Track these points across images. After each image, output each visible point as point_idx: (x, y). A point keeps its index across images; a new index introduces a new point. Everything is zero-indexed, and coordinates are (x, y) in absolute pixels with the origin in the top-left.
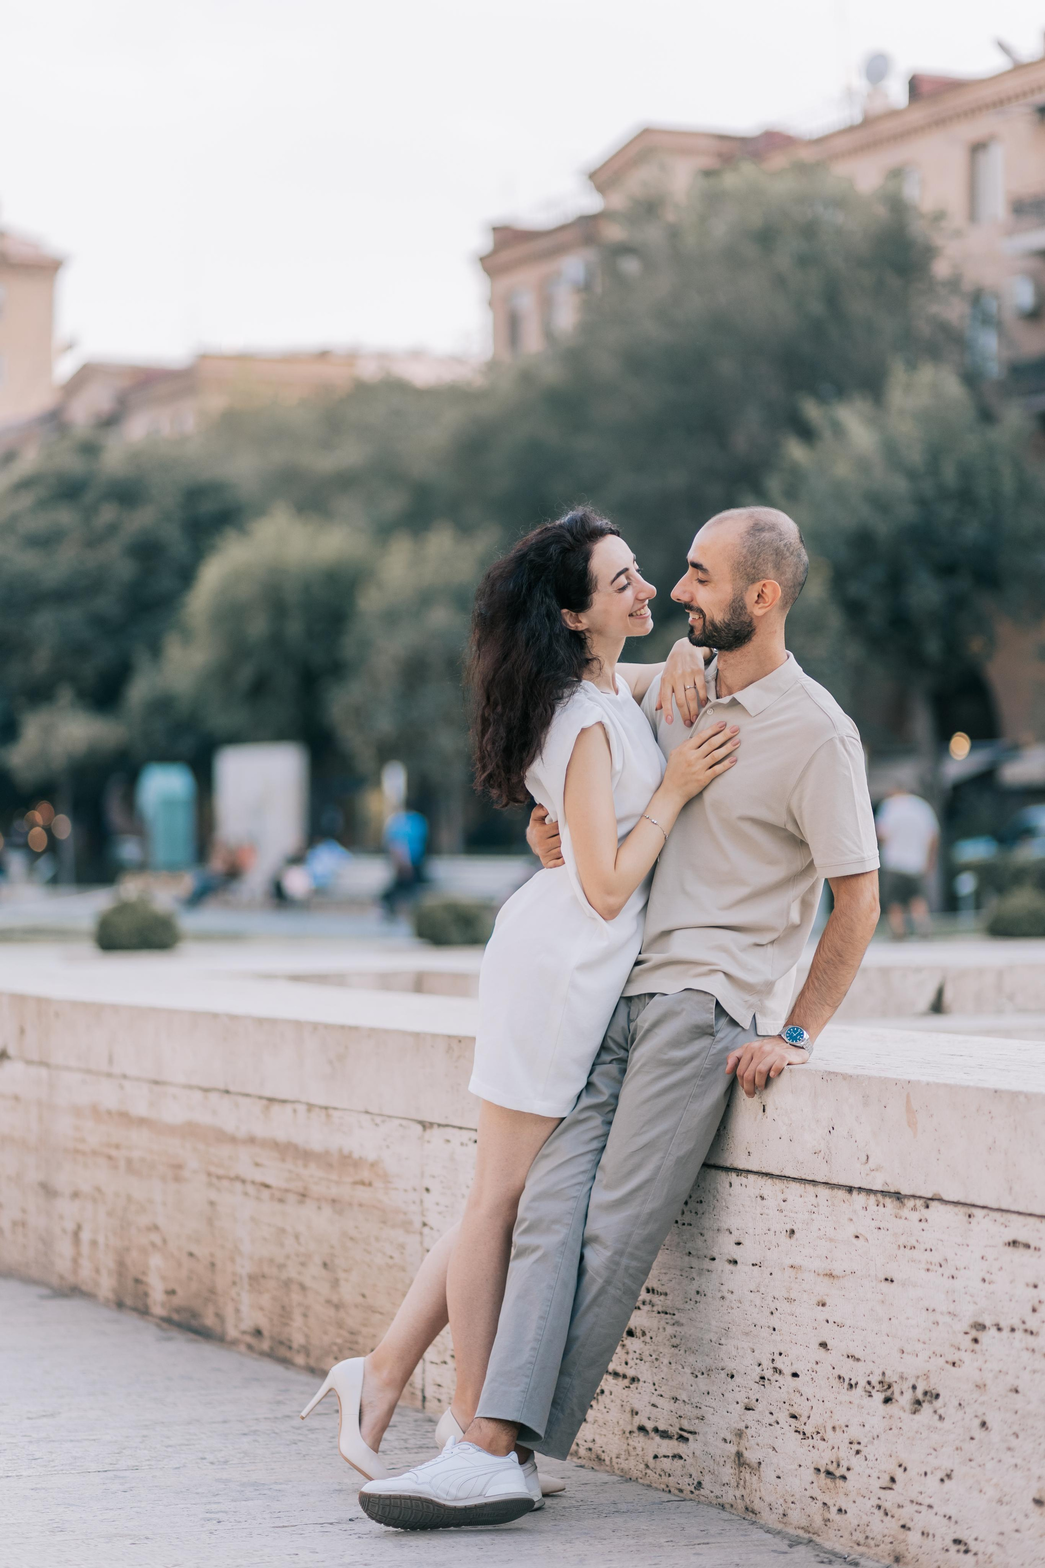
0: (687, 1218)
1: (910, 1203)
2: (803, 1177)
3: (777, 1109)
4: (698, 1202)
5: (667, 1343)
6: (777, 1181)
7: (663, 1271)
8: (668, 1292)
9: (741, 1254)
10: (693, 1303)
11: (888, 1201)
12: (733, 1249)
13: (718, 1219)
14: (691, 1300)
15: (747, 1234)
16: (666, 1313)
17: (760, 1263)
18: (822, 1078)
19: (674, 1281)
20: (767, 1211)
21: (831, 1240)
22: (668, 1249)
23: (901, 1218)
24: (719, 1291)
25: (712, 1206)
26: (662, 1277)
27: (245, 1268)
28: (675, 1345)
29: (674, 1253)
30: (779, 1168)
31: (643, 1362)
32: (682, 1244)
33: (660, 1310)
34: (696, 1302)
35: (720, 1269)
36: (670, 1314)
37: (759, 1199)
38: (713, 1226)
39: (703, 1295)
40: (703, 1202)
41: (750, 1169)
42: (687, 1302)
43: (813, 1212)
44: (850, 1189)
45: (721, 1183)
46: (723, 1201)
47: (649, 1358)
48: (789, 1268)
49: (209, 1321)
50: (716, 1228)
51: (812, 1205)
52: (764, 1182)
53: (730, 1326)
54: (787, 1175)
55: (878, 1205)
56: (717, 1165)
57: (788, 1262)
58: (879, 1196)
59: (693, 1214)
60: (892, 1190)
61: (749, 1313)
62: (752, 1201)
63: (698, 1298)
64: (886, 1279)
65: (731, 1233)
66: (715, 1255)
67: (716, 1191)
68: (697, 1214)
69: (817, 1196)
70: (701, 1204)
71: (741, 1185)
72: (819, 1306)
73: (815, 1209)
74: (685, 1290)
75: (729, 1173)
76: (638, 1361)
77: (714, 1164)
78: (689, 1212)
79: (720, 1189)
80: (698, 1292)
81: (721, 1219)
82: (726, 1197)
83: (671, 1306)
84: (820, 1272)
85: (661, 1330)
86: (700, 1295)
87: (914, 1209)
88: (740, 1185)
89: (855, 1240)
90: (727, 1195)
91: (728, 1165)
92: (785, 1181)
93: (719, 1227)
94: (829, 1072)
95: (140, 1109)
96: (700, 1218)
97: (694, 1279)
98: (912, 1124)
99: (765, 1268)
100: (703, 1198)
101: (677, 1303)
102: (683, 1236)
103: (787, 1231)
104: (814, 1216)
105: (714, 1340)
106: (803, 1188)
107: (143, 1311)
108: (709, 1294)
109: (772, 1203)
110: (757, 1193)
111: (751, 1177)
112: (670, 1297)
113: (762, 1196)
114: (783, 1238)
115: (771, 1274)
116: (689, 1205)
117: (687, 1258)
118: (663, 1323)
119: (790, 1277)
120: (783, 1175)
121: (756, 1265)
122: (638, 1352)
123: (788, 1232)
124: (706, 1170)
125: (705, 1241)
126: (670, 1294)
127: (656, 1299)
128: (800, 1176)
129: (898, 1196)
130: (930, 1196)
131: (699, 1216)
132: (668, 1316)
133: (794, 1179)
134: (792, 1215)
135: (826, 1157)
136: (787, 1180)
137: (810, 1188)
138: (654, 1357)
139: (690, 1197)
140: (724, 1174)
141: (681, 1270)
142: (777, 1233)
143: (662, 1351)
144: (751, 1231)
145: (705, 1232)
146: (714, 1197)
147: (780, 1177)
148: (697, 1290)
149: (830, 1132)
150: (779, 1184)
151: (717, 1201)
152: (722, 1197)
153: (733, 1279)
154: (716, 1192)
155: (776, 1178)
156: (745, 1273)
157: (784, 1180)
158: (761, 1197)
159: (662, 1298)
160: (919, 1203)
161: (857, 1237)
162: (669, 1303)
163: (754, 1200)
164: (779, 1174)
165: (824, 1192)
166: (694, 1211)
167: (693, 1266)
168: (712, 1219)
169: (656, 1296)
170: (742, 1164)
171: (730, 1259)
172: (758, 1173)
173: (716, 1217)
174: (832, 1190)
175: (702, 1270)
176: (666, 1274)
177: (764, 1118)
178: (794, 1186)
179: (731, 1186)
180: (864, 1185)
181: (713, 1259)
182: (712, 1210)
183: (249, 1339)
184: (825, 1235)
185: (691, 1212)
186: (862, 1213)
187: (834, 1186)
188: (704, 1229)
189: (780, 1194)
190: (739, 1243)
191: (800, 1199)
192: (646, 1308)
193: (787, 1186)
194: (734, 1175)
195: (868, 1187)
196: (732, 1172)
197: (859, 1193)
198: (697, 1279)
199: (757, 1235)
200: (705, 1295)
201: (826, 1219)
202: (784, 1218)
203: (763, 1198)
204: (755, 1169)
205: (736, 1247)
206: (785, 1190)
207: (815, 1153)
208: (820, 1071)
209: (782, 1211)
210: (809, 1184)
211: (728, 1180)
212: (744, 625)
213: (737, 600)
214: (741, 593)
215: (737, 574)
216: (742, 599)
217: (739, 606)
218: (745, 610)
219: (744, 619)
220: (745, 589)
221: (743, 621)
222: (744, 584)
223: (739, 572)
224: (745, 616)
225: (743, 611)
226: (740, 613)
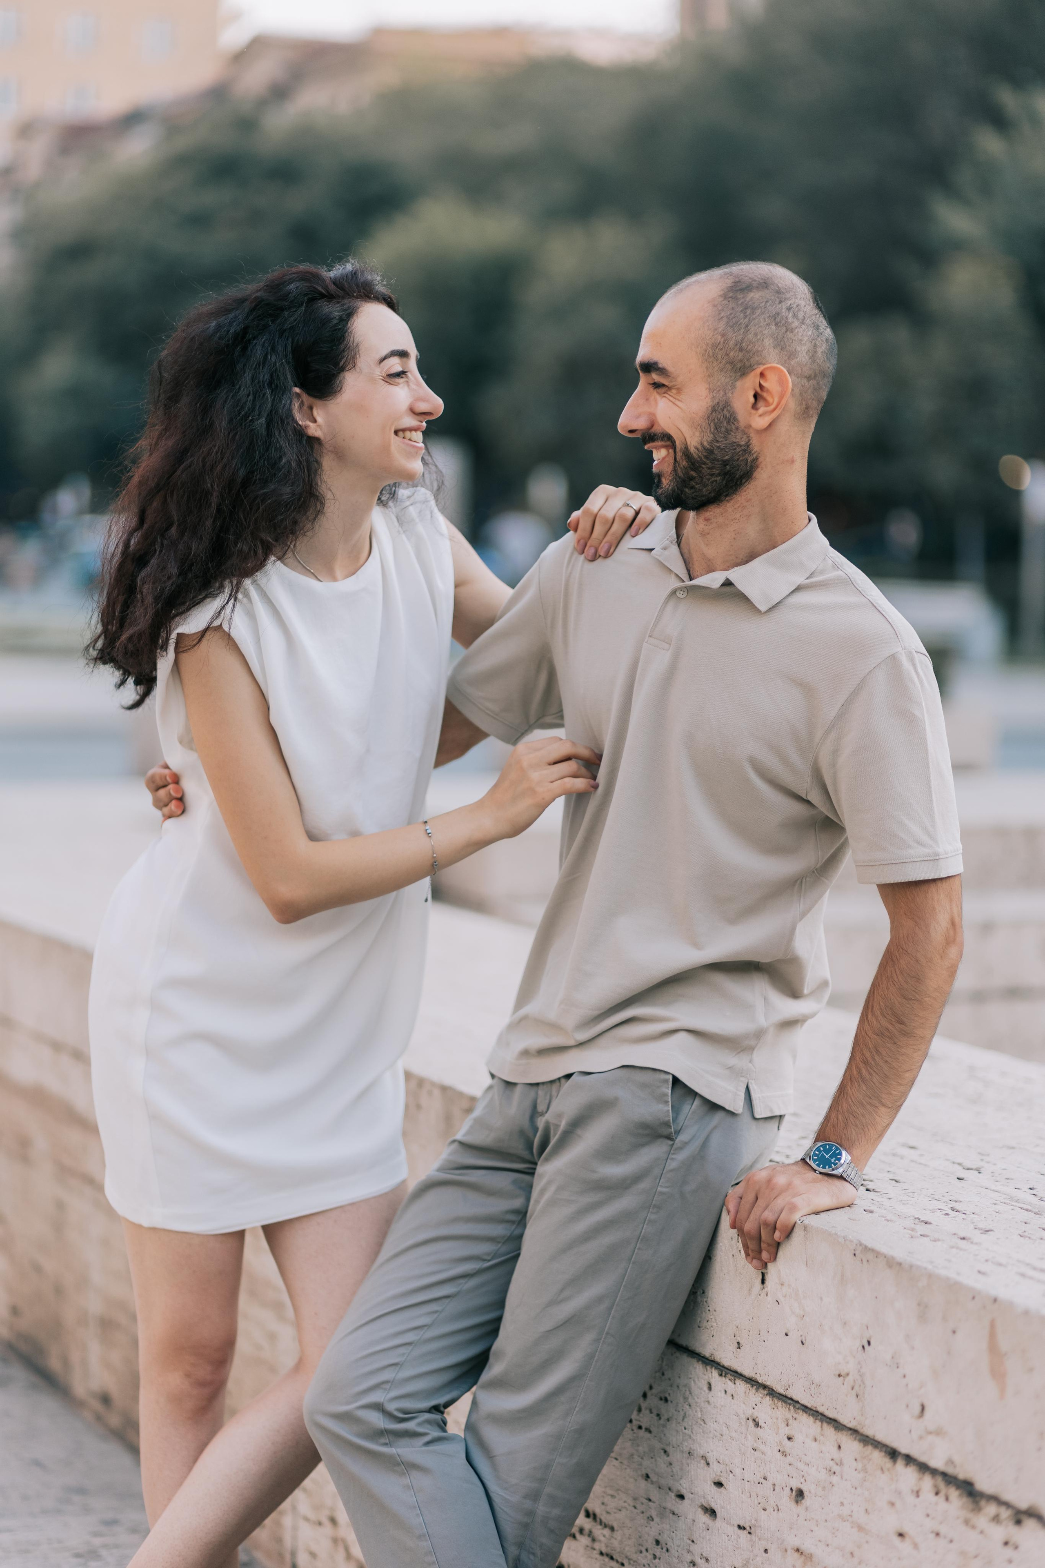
0: (645, 1419)
1: (991, 1509)
2: (821, 1409)
3: (782, 1285)
4: (661, 1399)
6: (780, 1404)
7: (611, 1492)
8: (615, 1525)
9: (722, 1503)
10: (650, 1556)
11: (954, 1493)
12: (710, 1491)
13: (690, 1437)
14: (647, 1550)
15: (731, 1475)
16: (612, 1558)
17: (750, 1528)
18: (855, 1255)
19: (624, 1512)
20: (762, 1447)
21: (860, 1528)
23: (973, 1527)
24: (689, 1551)
25: (682, 1413)
26: (607, 1499)
27: (94, 1306)
29: (626, 1469)
30: (783, 1383)
32: (636, 1458)
33: (604, 1550)
34: (655, 1557)
35: (690, 1516)
36: (617, 1561)
37: (751, 1423)
38: (681, 1444)
39: (665, 1549)
40: (669, 1402)
41: (739, 1370)
42: (641, 1552)
43: (832, 1471)
44: (893, 1454)
45: (696, 1380)
46: (698, 1410)
48: (793, 1551)
49: (54, 1364)
50: (686, 1449)
51: (832, 1460)
52: (760, 1399)
54: (795, 1397)
55: (937, 1494)
56: (690, 1348)
57: (793, 1541)
58: (939, 1479)
59: (654, 1416)
60: (961, 1476)
62: (740, 1423)
63: (658, 1551)
65: (708, 1464)
66: (684, 1492)
67: (688, 1390)
68: (660, 1419)
69: (839, 1447)
70: (666, 1404)
71: (726, 1392)
73: (835, 1468)
74: (639, 1532)
75: (708, 1368)
77: (686, 1346)
78: (648, 1412)
79: (695, 1390)
80: (658, 1542)
81: (694, 1438)
82: (702, 1404)
83: (618, 1550)
86: (660, 1547)
87: (996, 1519)
88: (724, 1392)
89: (897, 1540)
90: (704, 1402)
91: (707, 1355)
92: (792, 1408)
93: (691, 1448)
94: (866, 1247)
96: (664, 1426)
97: (653, 1520)
98: (998, 1374)
99: (757, 1539)
100: (669, 1394)
101: (627, 1549)
102: (638, 1446)
103: (791, 1489)
104: (835, 1479)
106: (819, 1429)
108: (673, 1551)
109: (770, 1435)
110: (749, 1412)
111: (741, 1386)
112: (618, 1535)
113: (757, 1420)
114: (786, 1500)
115: (766, 1551)
116: (648, 1400)
117: (643, 1483)
120: (789, 1396)
121: (744, 1528)
123: (794, 1492)
124: (675, 1353)
125: (671, 1464)
126: (617, 1531)
127: (598, 1531)
128: (815, 1405)
129: (968, 1489)
130: (1023, 1505)
131: (662, 1422)
132: (613, 1564)
133: (805, 1409)
134: (801, 1466)
135: (856, 1388)
136: (794, 1407)
137: (829, 1430)
139: (651, 1388)
140: (701, 1366)
141: (635, 1499)
142: (776, 1488)
144: (737, 1471)
145: (670, 1449)
146: (685, 1399)
147: (784, 1399)
148: (657, 1538)
149: (863, 1347)
150: (783, 1411)
151: (690, 1406)
152: (696, 1403)
153: (709, 1540)
154: (688, 1393)
155: (778, 1399)
156: (728, 1536)
157: (790, 1404)
158: (754, 1420)
159: (607, 1532)
160: (1005, 1513)
161: (901, 1535)
162: (616, 1543)
163: (743, 1422)
164: (782, 1391)
165: (852, 1446)
166: (655, 1412)
167: (652, 1498)
168: (681, 1433)
169: (599, 1527)
170: (727, 1358)
171: (706, 1505)
172: (752, 1382)
173: (686, 1431)
174: (865, 1446)
175: (665, 1508)
176: (612, 1496)
177: (763, 1294)
178: (805, 1420)
179: (710, 1388)
180: (915, 1453)
181: (681, 1497)
182: (681, 1418)
183: (97, 1405)
184: (851, 1516)
185: (651, 1412)
186: (911, 1499)
187: (867, 1440)
188: (669, 1444)
189: (783, 1425)
190: (719, 1484)
191: (814, 1444)
192: (584, 1540)
193: (795, 1416)
194: (715, 1373)
195: (923, 1458)
196: (712, 1366)
197: (907, 1465)
198: (656, 1519)
199: (746, 1480)
200: (667, 1550)
201: (853, 1490)
202: (789, 1467)
203: (757, 1425)
204: (747, 1372)
205: (714, 1489)
206: (791, 1422)
207: (839, 1376)
208: (851, 1241)
209: (785, 1454)
210: (829, 1423)
211: (706, 1377)
212: (738, 450)
213: (720, 408)
214: (726, 394)
215: (715, 364)
216: (727, 405)
217: (725, 417)
218: (735, 423)
219: (737, 439)
220: (730, 388)
221: (735, 442)
222: (728, 380)
223: (717, 360)
224: (737, 434)
225: (732, 425)
226: (727, 429)
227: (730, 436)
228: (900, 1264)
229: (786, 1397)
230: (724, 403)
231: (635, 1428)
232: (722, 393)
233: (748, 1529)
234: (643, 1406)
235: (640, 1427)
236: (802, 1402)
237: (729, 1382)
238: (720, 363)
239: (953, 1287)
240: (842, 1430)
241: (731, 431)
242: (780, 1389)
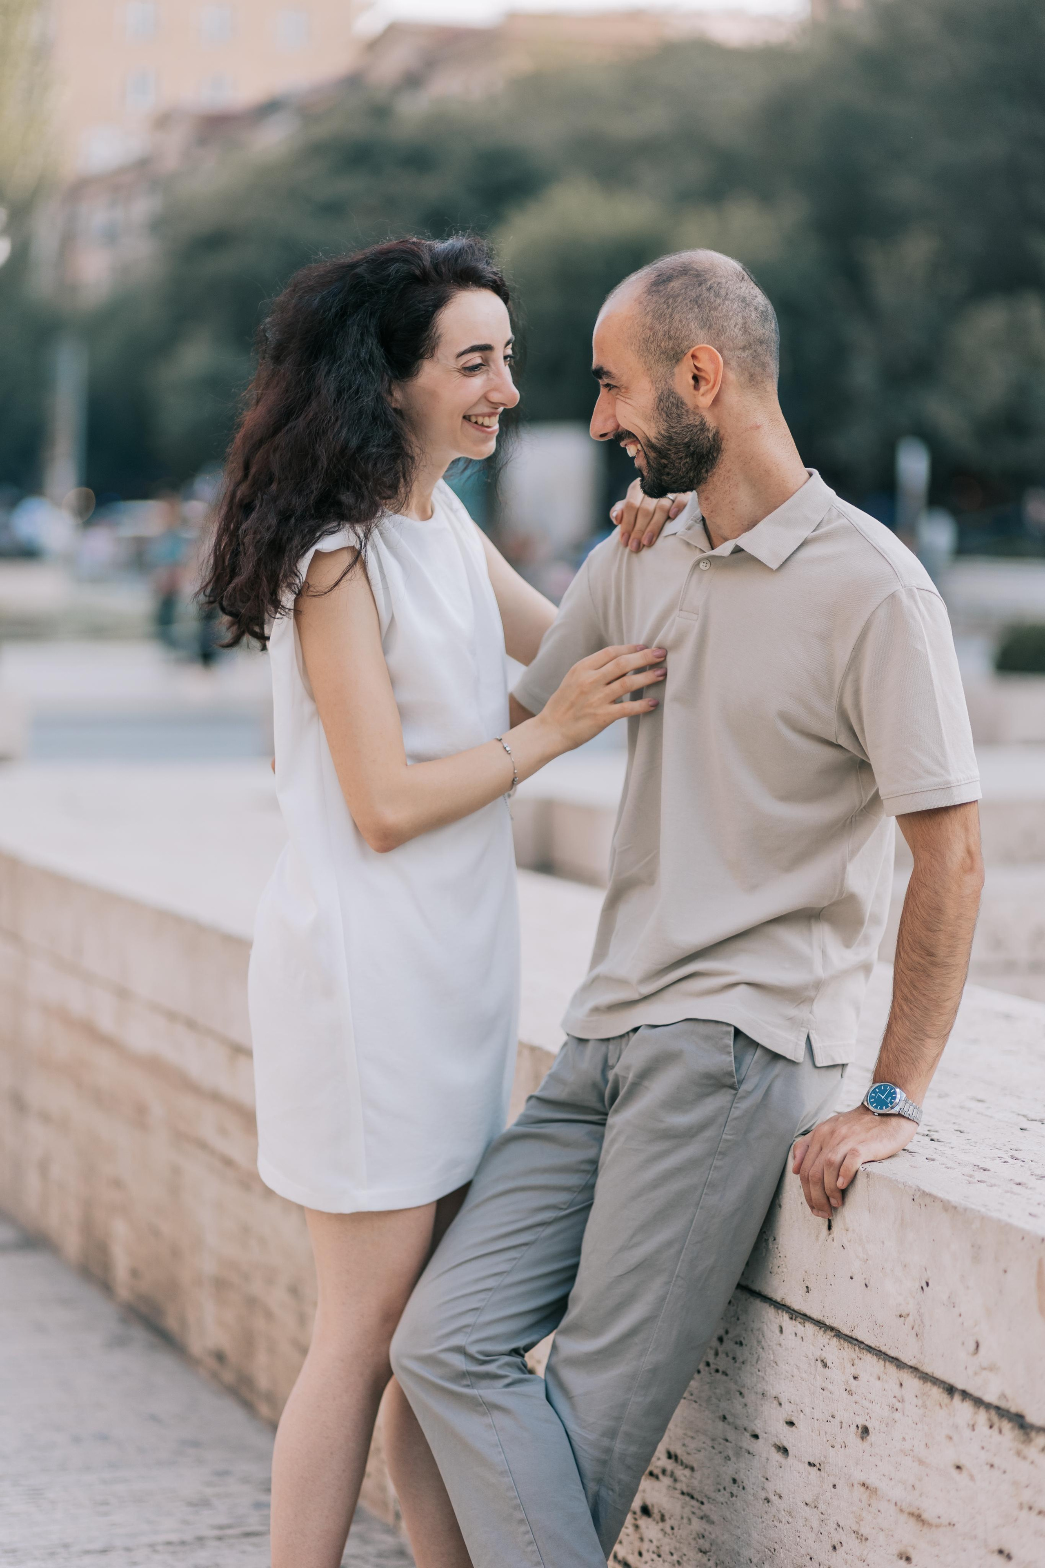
0: (722, 1362)
1: (1041, 1440)
2: (883, 1349)
3: (847, 1230)
4: (736, 1343)
5: (693, 1543)
6: (846, 1344)
7: (690, 1433)
8: (695, 1466)
9: (793, 1441)
10: (728, 1495)
11: (1006, 1426)
12: (783, 1430)
13: (763, 1379)
14: (725, 1489)
15: (802, 1414)
16: (692, 1497)
17: (820, 1464)
18: (913, 1200)
19: (702, 1453)
20: (830, 1387)
21: (921, 1462)
22: (696, 1402)
23: (1025, 1458)
24: (763, 1489)
25: (756, 1356)
26: (687, 1441)
27: (209, 1266)
28: (703, 1549)
29: (704, 1411)
30: (849, 1325)
31: (660, 1559)
32: (714, 1400)
33: (685, 1490)
34: (732, 1495)
35: (764, 1455)
36: (697, 1500)
37: (819, 1364)
38: (756, 1385)
39: (741, 1487)
40: (744, 1345)
41: (808, 1313)
42: (719, 1491)
43: (895, 1408)
44: (950, 1390)
45: (769, 1323)
46: (771, 1352)
47: (669, 1558)
48: (859, 1486)
49: (171, 1323)
50: (760, 1391)
51: (895, 1397)
52: (827, 1340)
53: (777, 1547)
54: (860, 1338)
55: (991, 1427)
56: (762, 1293)
57: (861, 1477)
58: (993, 1413)
59: (730, 1359)
60: (1013, 1409)
61: (802, 1537)
62: (810, 1364)
63: (735, 1489)
64: (1001, 1552)
65: (780, 1404)
66: (758, 1431)
67: (761, 1334)
68: (736, 1362)
69: (901, 1385)
70: (741, 1348)
71: (796, 1334)
72: (901, 1558)
73: (898, 1405)
74: (717, 1471)
75: (780, 1312)
76: (655, 1557)
77: (759, 1291)
78: (724, 1356)
79: (768, 1333)
81: (767, 1379)
82: (774, 1347)
83: (698, 1489)
84: (903, 1507)
85: (685, 1521)
86: (736, 1485)
88: (794, 1335)
89: (954, 1472)
90: (776, 1345)
91: (779, 1300)
92: (857, 1348)
93: (764, 1390)
94: (924, 1192)
95: (106, 1023)
96: (740, 1369)
97: (730, 1459)
99: (826, 1475)
100: (744, 1338)
101: (706, 1488)
102: (715, 1388)
103: (857, 1426)
104: (897, 1415)
105: (755, 1560)
106: (882, 1368)
107: (106, 1286)
108: (749, 1489)
109: (838, 1375)
110: (818, 1353)
111: (810, 1328)
112: (697, 1474)
113: (825, 1361)
114: (852, 1436)
115: (834, 1486)
116: (725, 1344)
117: (720, 1425)
118: (687, 1511)
119: (860, 1501)
120: (854, 1337)
121: (814, 1465)
122: (655, 1543)
123: (860, 1429)
124: (749, 1298)
125: (746, 1405)
126: (697, 1471)
127: (680, 1472)
128: (878, 1345)
129: (1019, 1421)
131: (737, 1365)
132: (694, 1503)
133: (870, 1349)
134: (866, 1403)
135: (916, 1327)
136: (859, 1347)
137: (891, 1369)
138: (675, 1557)
139: (727, 1332)
140: (773, 1310)
141: (713, 1440)
142: (843, 1425)
143: (686, 1553)
144: (807, 1410)
145: (745, 1391)
146: (759, 1342)
147: (850, 1339)
148: (733, 1477)
149: (922, 1288)
150: (849, 1352)
151: (763, 1349)
152: (769, 1346)
153: (782, 1477)
154: (761, 1336)
155: (844, 1340)
156: (799, 1473)
157: (855, 1345)
158: (822, 1361)
159: (687, 1472)
161: (958, 1467)
162: (696, 1483)
163: (812, 1364)
164: (848, 1333)
165: (913, 1383)
166: (731, 1355)
167: (729, 1438)
168: (755, 1375)
169: (681, 1468)
170: (796, 1303)
171: (779, 1444)
172: (819, 1324)
173: (760, 1373)
174: (924, 1383)
175: (741, 1448)
176: (692, 1438)
177: (830, 1240)
178: (869, 1359)
179: (781, 1331)
180: (971, 1390)
181: (756, 1437)
182: (755, 1361)
183: (212, 1363)
184: (912, 1450)
185: (727, 1355)
186: (967, 1432)
187: (926, 1377)
188: (743, 1386)
189: (850, 1365)
190: (791, 1424)
191: (878, 1383)
192: (666, 1481)
193: (860, 1356)
194: (786, 1317)
195: (977, 1394)
196: (783, 1310)
197: (963, 1400)
198: (733, 1459)
199: (815, 1418)
200: (744, 1488)
201: (914, 1425)
202: (854, 1405)
203: (825, 1365)
204: (816, 1315)
205: (786, 1427)
206: (856, 1361)
207: (900, 1316)
208: (910, 1187)
209: (851, 1393)
210: (891, 1362)
211: (778, 1321)
212: (695, 431)
213: (665, 397)
214: (667, 382)
215: (650, 357)
216: (671, 393)
217: (672, 403)
218: (684, 407)
219: (690, 421)
220: (669, 376)
221: (689, 424)
222: (666, 369)
223: (651, 354)
224: (689, 416)
225: (682, 409)
226: (678, 414)
227: (683, 420)
228: (955, 1208)
229: (851, 1338)
230: (667, 391)
231: (713, 1371)
232: (663, 383)
233: (818, 1465)
234: (720, 1350)
235: (717, 1371)
236: (866, 1343)
237: (799, 1325)
238: (655, 355)
239: (1005, 1229)
240: (903, 1368)
241: (683, 415)
242: (846, 1331)
